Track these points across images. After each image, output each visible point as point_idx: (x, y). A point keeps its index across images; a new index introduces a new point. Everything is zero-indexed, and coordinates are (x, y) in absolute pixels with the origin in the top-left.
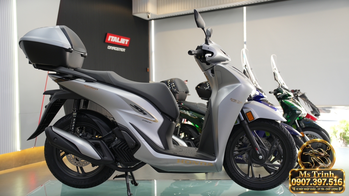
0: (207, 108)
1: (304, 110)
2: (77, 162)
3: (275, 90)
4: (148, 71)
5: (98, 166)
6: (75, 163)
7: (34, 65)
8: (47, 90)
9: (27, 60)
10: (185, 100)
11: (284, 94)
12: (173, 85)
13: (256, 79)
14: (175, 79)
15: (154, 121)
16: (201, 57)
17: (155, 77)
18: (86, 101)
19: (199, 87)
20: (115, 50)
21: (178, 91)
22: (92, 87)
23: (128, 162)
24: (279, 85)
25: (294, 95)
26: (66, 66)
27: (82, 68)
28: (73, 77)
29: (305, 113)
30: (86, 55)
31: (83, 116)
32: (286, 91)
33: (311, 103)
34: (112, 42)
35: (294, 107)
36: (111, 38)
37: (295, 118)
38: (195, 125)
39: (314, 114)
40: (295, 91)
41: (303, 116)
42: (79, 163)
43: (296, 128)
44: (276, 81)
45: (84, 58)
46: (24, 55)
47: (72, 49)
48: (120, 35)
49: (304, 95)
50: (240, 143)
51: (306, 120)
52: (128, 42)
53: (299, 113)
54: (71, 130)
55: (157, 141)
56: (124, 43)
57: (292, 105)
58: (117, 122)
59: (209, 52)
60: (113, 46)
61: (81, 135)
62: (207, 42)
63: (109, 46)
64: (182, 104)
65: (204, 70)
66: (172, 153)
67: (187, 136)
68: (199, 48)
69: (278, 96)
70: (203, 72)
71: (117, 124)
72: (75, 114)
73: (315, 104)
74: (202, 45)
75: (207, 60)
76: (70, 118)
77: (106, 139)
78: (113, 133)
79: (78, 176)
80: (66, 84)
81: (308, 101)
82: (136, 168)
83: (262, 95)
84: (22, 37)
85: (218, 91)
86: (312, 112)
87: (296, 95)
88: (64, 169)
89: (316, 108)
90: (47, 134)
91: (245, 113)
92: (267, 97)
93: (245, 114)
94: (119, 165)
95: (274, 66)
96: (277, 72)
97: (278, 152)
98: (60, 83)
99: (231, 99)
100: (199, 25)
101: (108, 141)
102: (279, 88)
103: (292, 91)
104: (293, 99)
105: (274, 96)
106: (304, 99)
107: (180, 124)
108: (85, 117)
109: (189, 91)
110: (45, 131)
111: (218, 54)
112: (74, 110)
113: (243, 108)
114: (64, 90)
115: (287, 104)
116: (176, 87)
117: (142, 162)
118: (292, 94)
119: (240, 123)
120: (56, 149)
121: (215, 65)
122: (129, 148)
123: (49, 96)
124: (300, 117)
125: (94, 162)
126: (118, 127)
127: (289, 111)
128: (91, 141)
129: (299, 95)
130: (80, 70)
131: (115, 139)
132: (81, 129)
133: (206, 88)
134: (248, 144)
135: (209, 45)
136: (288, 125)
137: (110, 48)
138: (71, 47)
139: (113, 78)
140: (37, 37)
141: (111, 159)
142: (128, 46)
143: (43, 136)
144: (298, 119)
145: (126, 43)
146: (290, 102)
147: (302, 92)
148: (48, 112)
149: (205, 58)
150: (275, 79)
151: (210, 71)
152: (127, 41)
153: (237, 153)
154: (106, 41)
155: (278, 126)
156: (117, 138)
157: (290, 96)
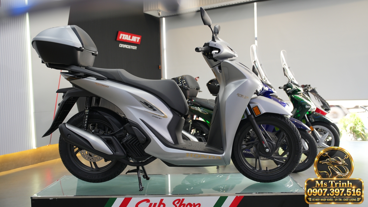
0: (215, 103)
1: (313, 104)
2: (91, 158)
3: (284, 86)
4: (160, 68)
5: (110, 161)
6: (89, 158)
7: (46, 64)
8: (60, 88)
9: (40, 60)
10: (196, 97)
11: (294, 89)
12: (184, 82)
13: (265, 75)
14: (186, 75)
15: (163, 117)
16: (208, 53)
17: (167, 74)
18: (98, 99)
19: (210, 83)
20: (126, 48)
21: (189, 88)
22: (103, 85)
23: (139, 156)
24: (288, 81)
25: (304, 90)
26: (78, 65)
27: (93, 66)
28: (84, 75)
29: (315, 108)
30: (97, 53)
31: (95, 113)
32: (296, 86)
33: (321, 98)
34: (124, 40)
35: (304, 102)
36: (122, 36)
37: (305, 113)
38: (206, 121)
39: (325, 109)
40: (306, 86)
41: (312, 110)
42: (92, 158)
43: (306, 123)
44: (285, 76)
45: (95, 56)
46: (37, 55)
47: (83, 48)
48: (132, 33)
49: (314, 90)
50: (248, 137)
51: (315, 115)
52: (139, 40)
53: (308, 108)
54: (84, 127)
55: (167, 136)
56: (135, 41)
57: (302, 100)
58: (128, 118)
59: (216, 49)
60: (124, 44)
61: (93, 131)
62: (213, 39)
63: (120, 44)
64: (193, 100)
65: (212, 67)
66: (182, 148)
67: (198, 132)
68: (206, 45)
69: (288, 91)
70: (211, 68)
71: (128, 120)
72: (87, 111)
73: (325, 99)
74: (209, 42)
75: (214, 56)
76: (82, 115)
77: (117, 135)
78: (124, 129)
79: (92, 171)
80: (78, 82)
81: (318, 96)
82: (147, 163)
83: (271, 91)
84: (34, 37)
85: (226, 87)
86: (322, 107)
87: (307, 90)
88: (78, 164)
89: (326, 102)
90: (61, 131)
91: (252, 107)
92: (276, 93)
93: (252, 109)
94: (131, 160)
95: (284, 62)
96: (286, 67)
97: (287, 146)
98: (72, 81)
99: (238, 94)
100: (205, 23)
101: (120, 137)
102: (289, 83)
103: (302, 86)
104: (303, 95)
105: (284, 92)
106: (314, 94)
107: (191, 121)
108: (97, 114)
109: (200, 88)
110: (58, 128)
111: (225, 51)
112: (87, 108)
113: (250, 103)
114: (76, 88)
115: (297, 99)
116: (187, 84)
117: (153, 157)
118: (301, 89)
119: (247, 117)
120: (70, 145)
121: (222, 61)
122: (140, 143)
123: (62, 94)
124: (309, 112)
125: (106, 157)
126: (129, 123)
127: (299, 105)
128: (103, 137)
129: (309, 90)
130: (91, 68)
131: (126, 134)
132: (94, 126)
133: (217, 85)
134: (256, 137)
135: (216, 42)
136: (298, 120)
137: (121, 46)
138: (82, 46)
139: (123, 76)
140: (49, 37)
141: (122, 154)
142: (139, 43)
143: (57, 134)
144: (308, 113)
145: (138, 41)
146: (300, 97)
147: (313, 87)
148: (61, 110)
149: (212, 55)
150: (285, 75)
151: (217, 68)
152: (139, 38)
153: (244, 147)
154: (117, 40)
155: (284, 120)
156: (128, 134)
157: (299, 91)
